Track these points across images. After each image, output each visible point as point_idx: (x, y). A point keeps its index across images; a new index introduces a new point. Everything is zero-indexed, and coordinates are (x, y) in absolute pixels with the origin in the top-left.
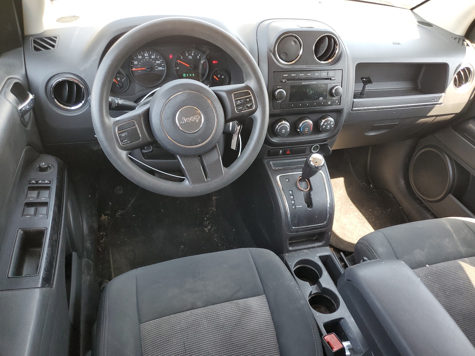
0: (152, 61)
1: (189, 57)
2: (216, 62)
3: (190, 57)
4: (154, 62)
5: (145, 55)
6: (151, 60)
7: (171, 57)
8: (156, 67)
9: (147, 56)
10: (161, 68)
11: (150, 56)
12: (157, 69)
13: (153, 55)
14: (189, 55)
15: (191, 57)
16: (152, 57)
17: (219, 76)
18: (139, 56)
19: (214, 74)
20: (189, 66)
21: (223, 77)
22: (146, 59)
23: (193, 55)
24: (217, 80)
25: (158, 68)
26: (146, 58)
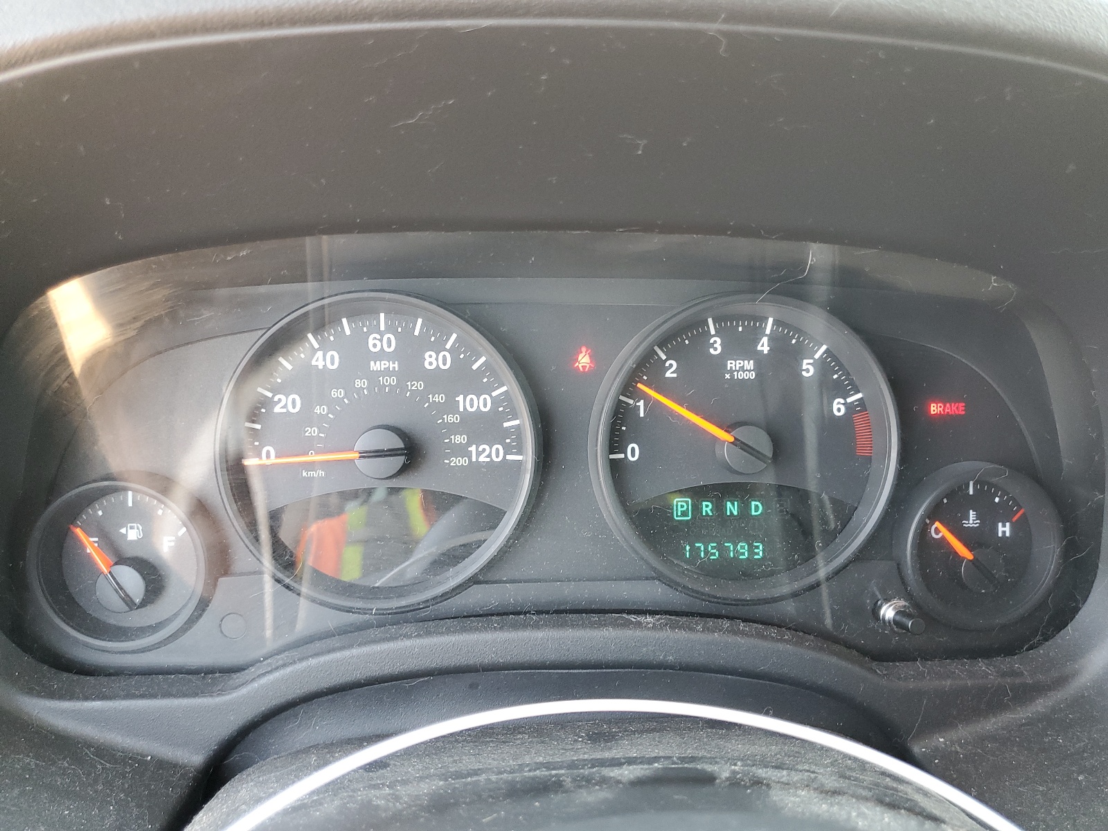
0: (424, 395)
1: (731, 364)
2: (956, 409)
3: (742, 369)
4: (439, 398)
5: (374, 343)
6: (420, 385)
7: (584, 360)
8: (460, 439)
9: (381, 356)
10: (488, 453)
11: (409, 352)
12: (463, 461)
13: (438, 347)
14: (728, 352)
15: (749, 365)
16: (431, 360)
17: (972, 520)
18: (320, 354)
19: (935, 513)
20: (728, 438)
21: (1004, 529)
22: (373, 377)
23: (764, 346)
24: (961, 559)
25: (473, 448)
26: (375, 366)
